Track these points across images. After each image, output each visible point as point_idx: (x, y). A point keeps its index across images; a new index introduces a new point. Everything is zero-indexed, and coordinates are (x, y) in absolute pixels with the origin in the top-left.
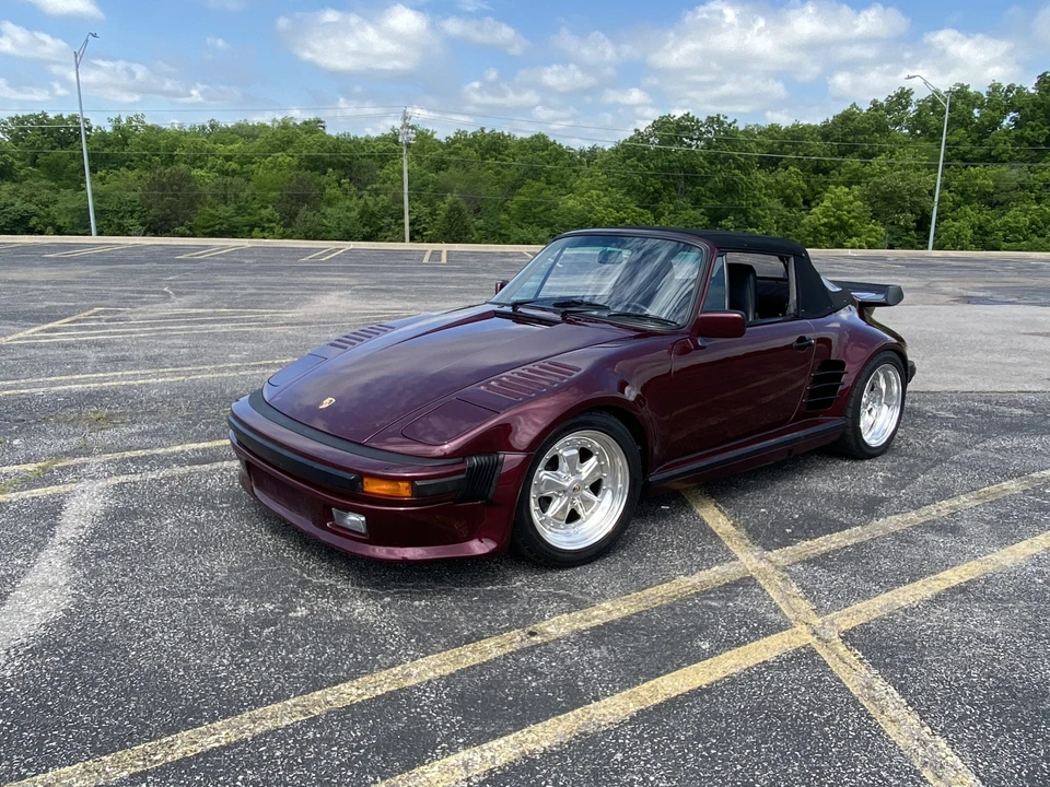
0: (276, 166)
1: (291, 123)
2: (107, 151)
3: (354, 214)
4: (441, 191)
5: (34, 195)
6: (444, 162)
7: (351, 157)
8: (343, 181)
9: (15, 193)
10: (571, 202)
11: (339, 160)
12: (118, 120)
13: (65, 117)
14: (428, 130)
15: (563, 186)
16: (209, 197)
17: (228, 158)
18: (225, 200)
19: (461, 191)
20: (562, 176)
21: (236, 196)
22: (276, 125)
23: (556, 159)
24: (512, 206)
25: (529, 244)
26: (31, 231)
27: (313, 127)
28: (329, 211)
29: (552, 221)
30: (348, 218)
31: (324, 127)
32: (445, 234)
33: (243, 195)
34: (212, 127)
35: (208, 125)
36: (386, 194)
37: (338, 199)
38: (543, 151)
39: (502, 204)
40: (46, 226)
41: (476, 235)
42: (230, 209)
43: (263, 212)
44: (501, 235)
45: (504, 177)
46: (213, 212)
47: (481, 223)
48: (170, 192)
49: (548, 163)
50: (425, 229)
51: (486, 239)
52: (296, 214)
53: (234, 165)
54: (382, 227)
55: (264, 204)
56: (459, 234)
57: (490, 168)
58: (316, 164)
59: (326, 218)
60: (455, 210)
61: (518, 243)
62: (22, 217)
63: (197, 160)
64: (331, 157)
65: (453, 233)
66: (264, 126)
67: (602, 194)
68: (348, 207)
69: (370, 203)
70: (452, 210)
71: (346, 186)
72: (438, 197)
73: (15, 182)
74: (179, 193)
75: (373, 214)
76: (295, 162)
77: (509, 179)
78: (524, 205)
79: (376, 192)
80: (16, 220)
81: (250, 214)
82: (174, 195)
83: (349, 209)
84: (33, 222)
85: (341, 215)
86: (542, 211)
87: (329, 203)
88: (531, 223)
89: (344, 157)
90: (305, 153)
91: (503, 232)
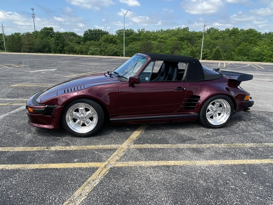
0: (172, 40)
1: (180, 29)
2: (136, 37)
3: (189, 52)
4: (214, 46)
5: (119, 48)
6: (218, 37)
7: (192, 37)
8: (188, 43)
9: (115, 47)
10: (256, 49)
11: (188, 38)
12: (139, 30)
13: (129, 29)
14: (217, 29)
15: (256, 44)
16: (155, 48)
17: (162, 38)
18: (158, 49)
19: (221, 46)
20: (255, 41)
21: (161, 48)
22: (176, 29)
23: (255, 36)
24: (236, 50)
25: (240, 61)
26: (117, 56)
27: (186, 29)
28: (183, 51)
29: (249, 54)
30: (187, 53)
31: (188, 29)
32: (213, 58)
33: (162, 47)
34: (161, 31)
35: (160, 30)
36: (199, 47)
37: (186, 48)
38: (251, 33)
39: (233, 49)
40: (120, 54)
41: (223, 58)
42: (159, 51)
43: (167, 52)
44: (232, 58)
45: (236, 41)
46: (155, 51)
47: (225, 55)
48: (146, 47)
49: (252, 37)
50: (208, 56)
51: (226, 59)
52: (174, 52)
53: (163, 40)
54: (196, 56)
55: (167, 50)
56: (218, 58)
57: (232, 39)
58: (182, 39)
59: (182, 53)
60: (218, 51)
61: (236, 61)
62: (116, 52)
63: (155, 39)
64: (186, 37)
65: (216, 57)
66: (173, 30)
67: (268, 46)
68: (188, 50)
69: (194, 49)
70: (217, 51)
71: (189, 45)
72: (214, 47)
73: (116, 44)
74: (148, 47)
75: (194, 52)
76: (177, 38)
77: (237, 42)
78: (240, 50)
79: (196, 46)
80: (115, 53)
81: (163, 52)
82: (147, 48)
83: (188, 51)
84: (118, 53)
85: (185, 52)
86: (246, 51)
87: (183, 49)
88: (242, 55)
89: (190, 37)
90: (180, 36)
91: (232, 57)
